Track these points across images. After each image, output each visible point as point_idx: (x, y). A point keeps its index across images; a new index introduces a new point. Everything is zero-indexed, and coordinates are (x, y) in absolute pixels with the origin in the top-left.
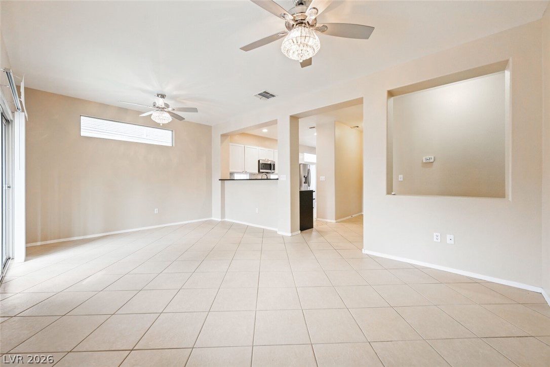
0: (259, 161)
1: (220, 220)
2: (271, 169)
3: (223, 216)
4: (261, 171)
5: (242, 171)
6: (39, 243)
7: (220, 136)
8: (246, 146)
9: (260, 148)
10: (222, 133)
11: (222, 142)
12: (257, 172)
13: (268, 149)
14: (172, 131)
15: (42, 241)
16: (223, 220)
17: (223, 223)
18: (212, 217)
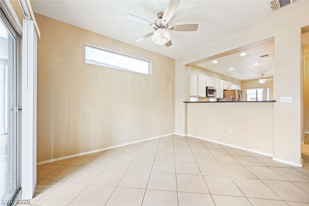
0: (207, 88)
1: (184, 135)
3: (186, 132)
6: (52, 161)
7: (185, 66)
8: (199, 75)
9: (207, 77)
10: (186, 64)
12: (205, 96)
13: (211, 78)
14: (149, 62)
15: (54, 158)
16: (186, 135)
17: (186, 138)
18: (175, 132)
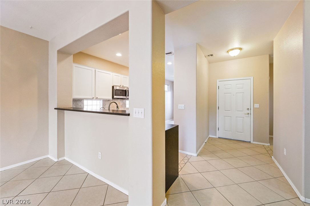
0: (113, 87)
1: (56, 160)
2: (126, 96)
4: (115, 97)
5: (91, 97)
7: (56, 51)
8: (97, 70)
9: (114, 74)
11: (59, 60)
12: (111, 98)
13: (122, 76)
16: (60, 159)
18: (48, 154)
